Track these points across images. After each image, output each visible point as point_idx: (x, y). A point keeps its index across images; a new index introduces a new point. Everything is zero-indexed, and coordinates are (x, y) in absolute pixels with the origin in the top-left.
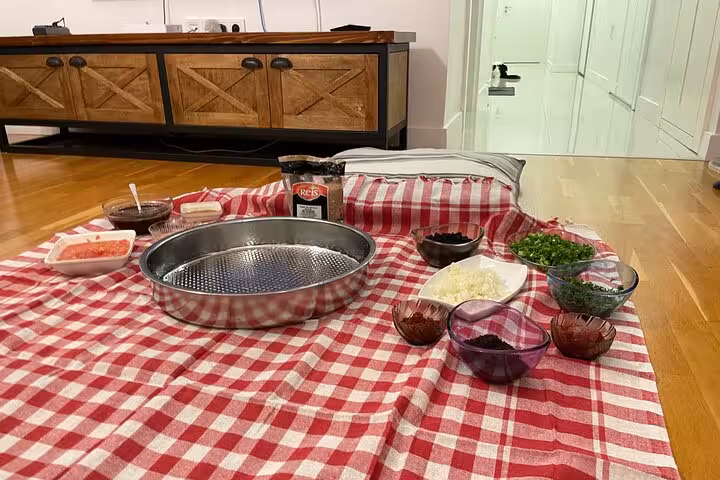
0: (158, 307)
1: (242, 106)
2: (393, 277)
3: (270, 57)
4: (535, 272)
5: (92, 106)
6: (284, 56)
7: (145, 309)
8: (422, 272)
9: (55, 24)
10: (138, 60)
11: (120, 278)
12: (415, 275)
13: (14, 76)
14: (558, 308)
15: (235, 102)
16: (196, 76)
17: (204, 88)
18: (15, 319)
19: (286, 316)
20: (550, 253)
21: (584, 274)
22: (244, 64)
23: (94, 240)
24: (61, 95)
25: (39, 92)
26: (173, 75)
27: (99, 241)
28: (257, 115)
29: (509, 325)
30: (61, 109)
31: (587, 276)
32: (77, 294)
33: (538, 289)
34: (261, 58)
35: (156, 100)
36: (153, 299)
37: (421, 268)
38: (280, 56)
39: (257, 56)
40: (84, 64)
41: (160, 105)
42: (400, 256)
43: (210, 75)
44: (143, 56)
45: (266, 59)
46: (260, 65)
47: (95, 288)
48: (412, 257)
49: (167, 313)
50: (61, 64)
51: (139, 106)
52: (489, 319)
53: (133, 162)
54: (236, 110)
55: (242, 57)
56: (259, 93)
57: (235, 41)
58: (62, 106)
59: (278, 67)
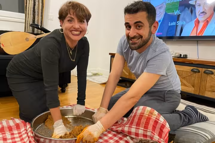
1: (188, 84)
3: (204, 70)
6: (210, 70)
22: (192, 70)
28: (193, 89)
34: (200, 69)
38: (209, 69)
39: (198, 68)
45: (202, 70)
46: (199, 72)
55: (192, 68)
56: (196, 82)
57: (190, 62)
58: (127, 74)
59: (207, 73)
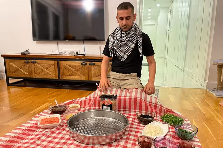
0: (72, 138)
1: (80, 74)
2: (132, 128)
3: (89, 62)
4: (170, 126)
5: (37, 74)
6: (93, 62)
7: (69, 139)
8: (140, 126)
9: (26, 51)
10: (52, 62)
11: (58, 129)
12: (138, 127)
13: (14, 65)
14: (178, 137)
15: (79, 73)
16: (68, 67)
17: (70, 70)
18: (35, 143)
19: (108, 141)
20: (172, 120)
21: (182, 126)
22: (82, 64)
23: (48, 117)
24: (28, 71)
25: (21, 70)
26: (61, 66)
27: (50, 117)
28: (85, 77)
29: (167, 143)
30: (27, 74)
31: (183, 127)
32: (48, 135)
33: (172, 132)
34: (87, 62)
35: (56, 72)
36: (70, 136)
37: (139, 124)
38: (92, 62)
39: (85, 62)
40: (36, 63)
41: (57, 74)
42: (133, 121)
43: (72, 67)
44: (53, 61)
45: (88, 63)
46: (86, 64)
47: (53, 132)
48: (135, 121)
49: (75, 140)
50: (29, 63)
51: (51, 74)
52: (162, 141)
53: (48, 89)
54: (78, 75)
55: (81, 62)
56: (86, 71)
57: (80, 58)
58: (28, 74)
59: (91, 65)
